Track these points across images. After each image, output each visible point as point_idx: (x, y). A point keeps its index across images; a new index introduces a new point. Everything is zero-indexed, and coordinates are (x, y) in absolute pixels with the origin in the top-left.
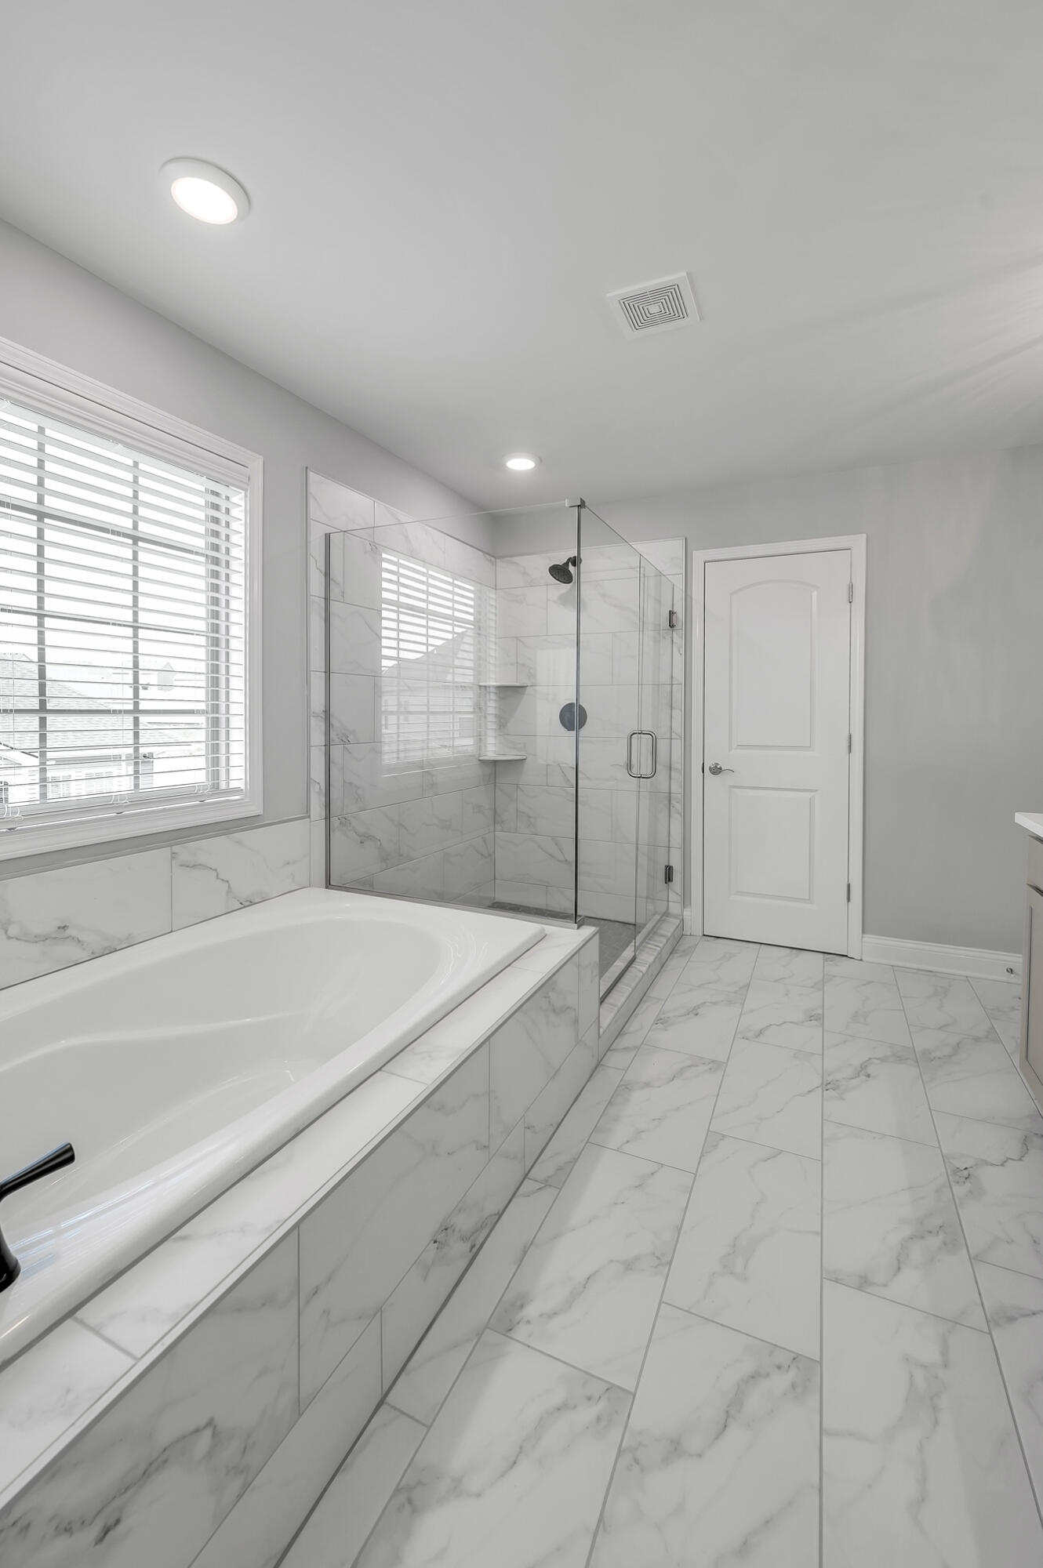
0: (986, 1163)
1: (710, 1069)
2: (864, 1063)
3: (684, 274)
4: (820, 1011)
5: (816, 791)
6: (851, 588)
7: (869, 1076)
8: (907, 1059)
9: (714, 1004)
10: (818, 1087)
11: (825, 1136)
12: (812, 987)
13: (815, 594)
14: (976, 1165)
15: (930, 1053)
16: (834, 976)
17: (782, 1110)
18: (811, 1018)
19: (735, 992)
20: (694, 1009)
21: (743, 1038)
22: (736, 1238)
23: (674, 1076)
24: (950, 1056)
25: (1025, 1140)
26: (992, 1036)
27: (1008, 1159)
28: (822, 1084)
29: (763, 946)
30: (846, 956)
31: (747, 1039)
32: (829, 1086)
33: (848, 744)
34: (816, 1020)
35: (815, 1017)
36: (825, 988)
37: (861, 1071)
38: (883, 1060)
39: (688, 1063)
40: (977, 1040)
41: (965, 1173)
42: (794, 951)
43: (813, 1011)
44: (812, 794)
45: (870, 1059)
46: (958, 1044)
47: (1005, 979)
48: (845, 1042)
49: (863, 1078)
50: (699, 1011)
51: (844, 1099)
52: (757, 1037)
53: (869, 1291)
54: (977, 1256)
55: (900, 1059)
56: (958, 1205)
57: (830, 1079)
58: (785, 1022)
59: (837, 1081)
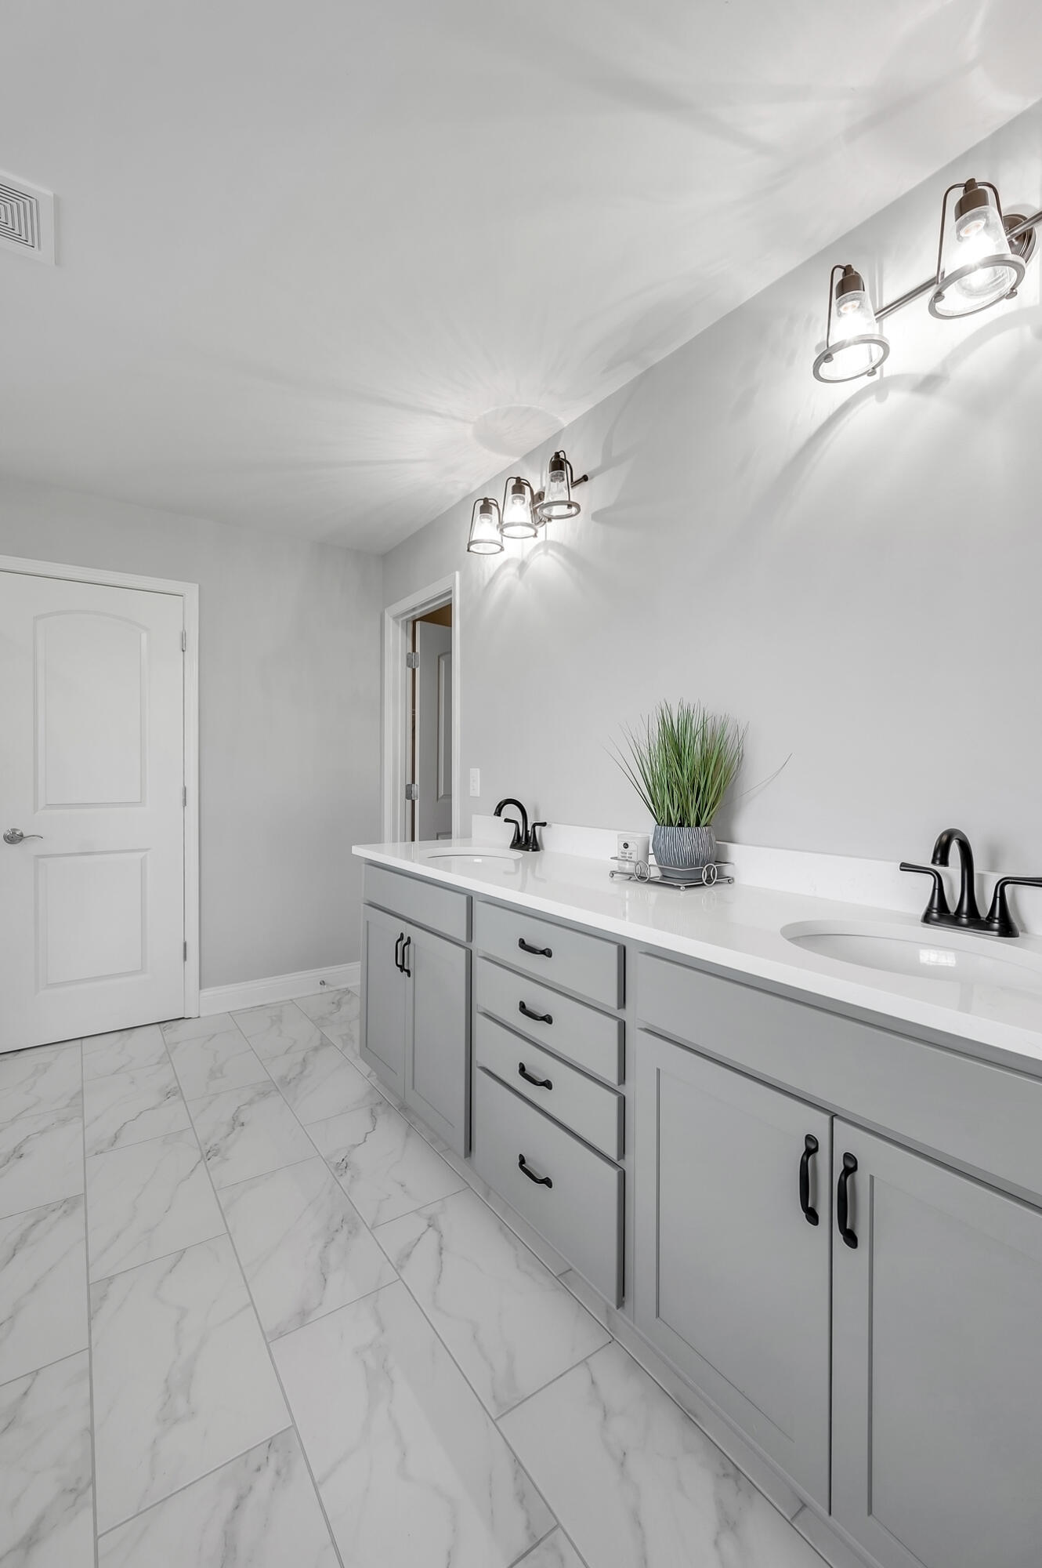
0: (354, 1146)
1: (65, 1212)
2: (234, 1114)
3: (50, 193)
4: (175, 1084)
5: (147, 850)
6: (183, 636)
7: (243, 1124)
8: (269, 1092)
9: (42, 1132)
10: (199, 1162)
11: (223, 1207)
12: (158, 1063)
13: (144, 636)
14: (349, 1152)
15: (286, 1078)
16: (178, 1043)
17: (170, 1207)
18: (168, 1095)
19: (68, 1106)
20: (14, 1152)
21: (96, 1154)
22: (166, 1381)
23: (15, 1250)
24: (302, 1073)
25: (372, 1113)
26: (324, 1042)
27: (367, 1133)
28: (202, 1156)
29: (84, 1041)
30: (183, 1018)
31: (101, 1153)
32: (210, 1154)
33: (182, 798)
34: (174, 1095)
35: (172, 1093)
36: (173, 1059)
37: (234, 1124)
38: (250, 1103)
39: (31, 1221)
40: (316, 1049)
41: (344, 1164)
42: (125, 1033)
43: (167, 1087)
44: (144, 853)
45: (239, 1107)
46: (304, 1060)
47: (319, 991)
48: (210, 1103)
49: (238, 1129)
50: (23, 1150)
51: (228, 1160)
52: (112, 1145)
53: (310, 1321)
54: (373, 1225)
55: (264, 1095)
56: (347, 1193)
57: (208, 1148)
58: (141, 1113)
59: (216, 1145)
